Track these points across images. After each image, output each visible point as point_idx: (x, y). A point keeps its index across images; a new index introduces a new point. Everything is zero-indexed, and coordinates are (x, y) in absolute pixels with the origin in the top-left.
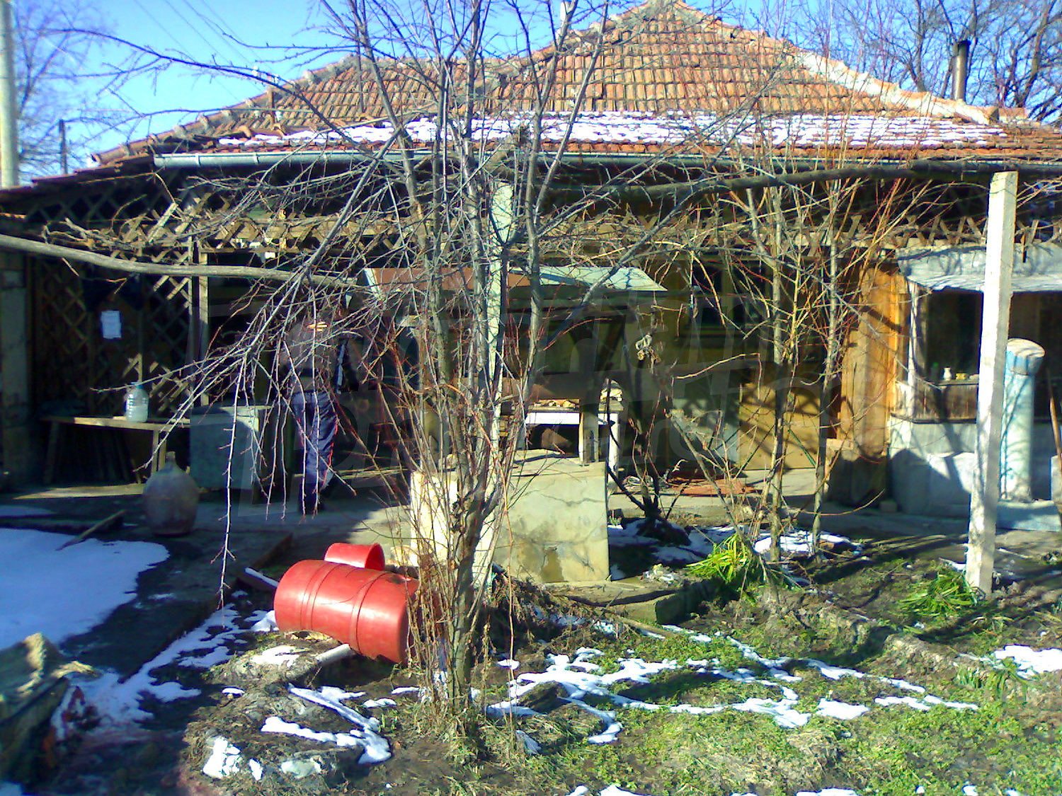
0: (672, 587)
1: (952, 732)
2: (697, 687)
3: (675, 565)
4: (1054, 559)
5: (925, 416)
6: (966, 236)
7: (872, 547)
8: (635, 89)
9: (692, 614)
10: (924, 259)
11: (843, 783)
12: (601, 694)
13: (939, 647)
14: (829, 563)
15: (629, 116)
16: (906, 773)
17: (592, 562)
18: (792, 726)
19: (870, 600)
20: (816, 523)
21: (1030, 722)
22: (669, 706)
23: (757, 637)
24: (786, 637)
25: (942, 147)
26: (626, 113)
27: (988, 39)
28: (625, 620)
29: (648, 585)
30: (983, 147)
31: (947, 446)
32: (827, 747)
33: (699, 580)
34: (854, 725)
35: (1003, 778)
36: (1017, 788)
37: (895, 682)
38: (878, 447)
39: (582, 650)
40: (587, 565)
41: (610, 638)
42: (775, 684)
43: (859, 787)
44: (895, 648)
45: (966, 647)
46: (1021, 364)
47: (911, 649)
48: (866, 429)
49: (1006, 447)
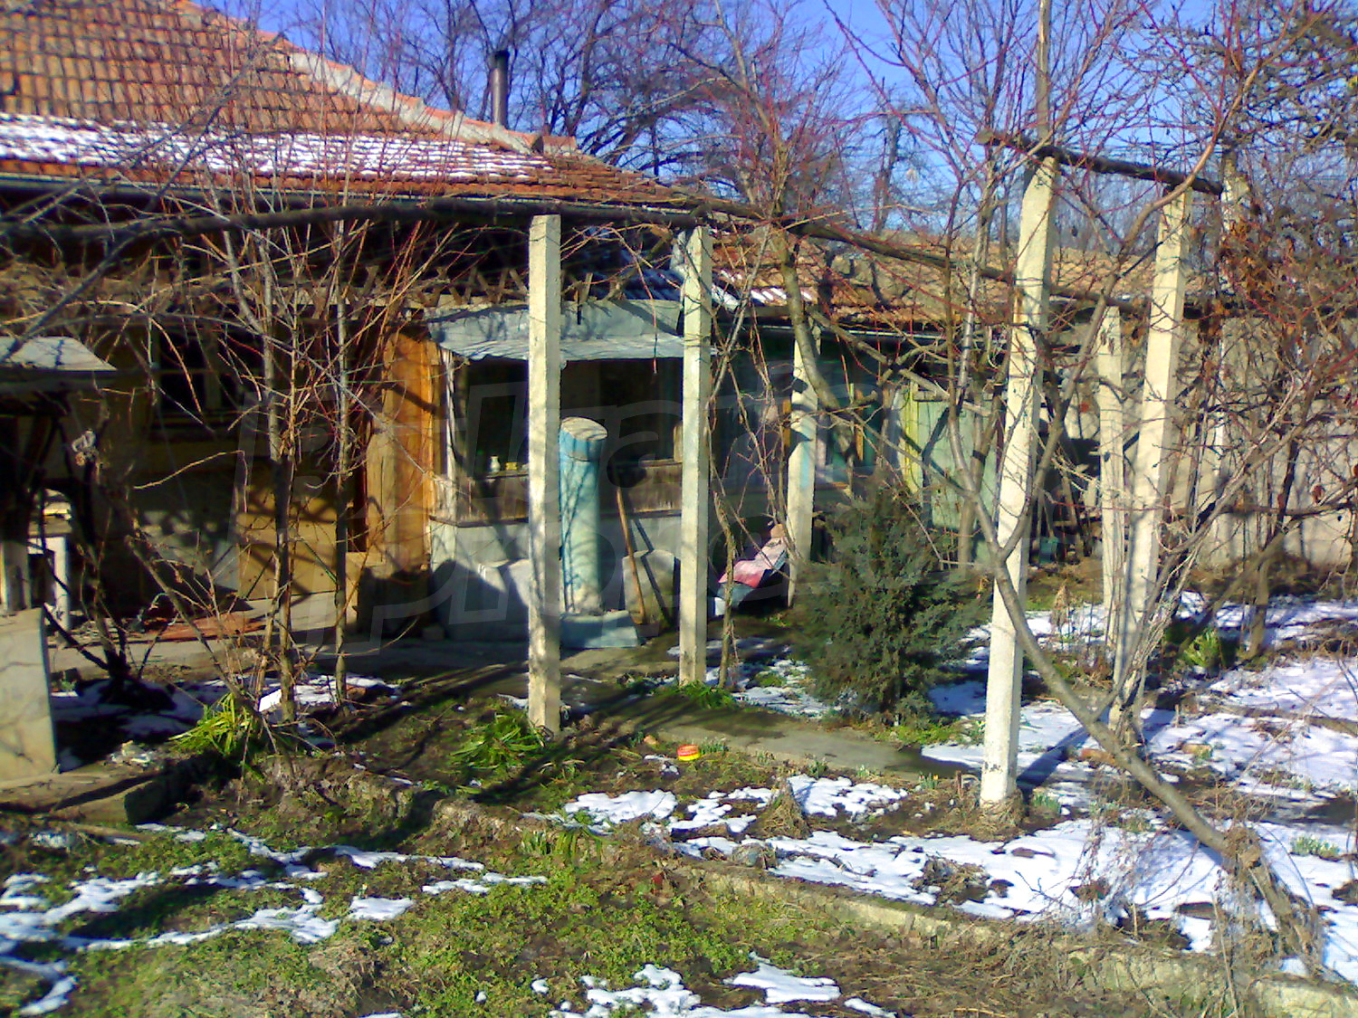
0: (149, 771)
1: (517, 916)
2: (186, 906)
3: (153, 740)
4: (632, 680)
5: (471, 518)
6: (510, 291)
7: (414, 688)
8: (65, 85)
9: (179, 805)
10: (460, 321)
11: (385, 1005)
12: (43, 939)
13: (498, 808)
14: (361, 714)
15: (57, 124)
16: (463, 979)
17: (29, 750)
18: (315, 940)
19: (416, 757)
20: (340, 665)
21: (605, 887)
22: (145, 939)
23: (268, 824)
24: (307, 820)
25: (475, 181)
26: (53, 119)
27: (528, 51)
28: (79, 826)
29: (114, 772)
30: (524, 183)
31: (500, 553)
32: (361, 963)
33: (185, 757)
34: (396, 925)
35: (577, 962)
36: (592, 971)
37: (446, 861)
38: (417, 559)
39: (15, 879)
40: (22, 755)
41: (59, 854)
42: (292, 886)
43: (405, 1006)
44: (445, 817)
45: (533, 803)
46: (581, 447)
47: (465, 816)
48: (400, 538)
49: (571, 549)
